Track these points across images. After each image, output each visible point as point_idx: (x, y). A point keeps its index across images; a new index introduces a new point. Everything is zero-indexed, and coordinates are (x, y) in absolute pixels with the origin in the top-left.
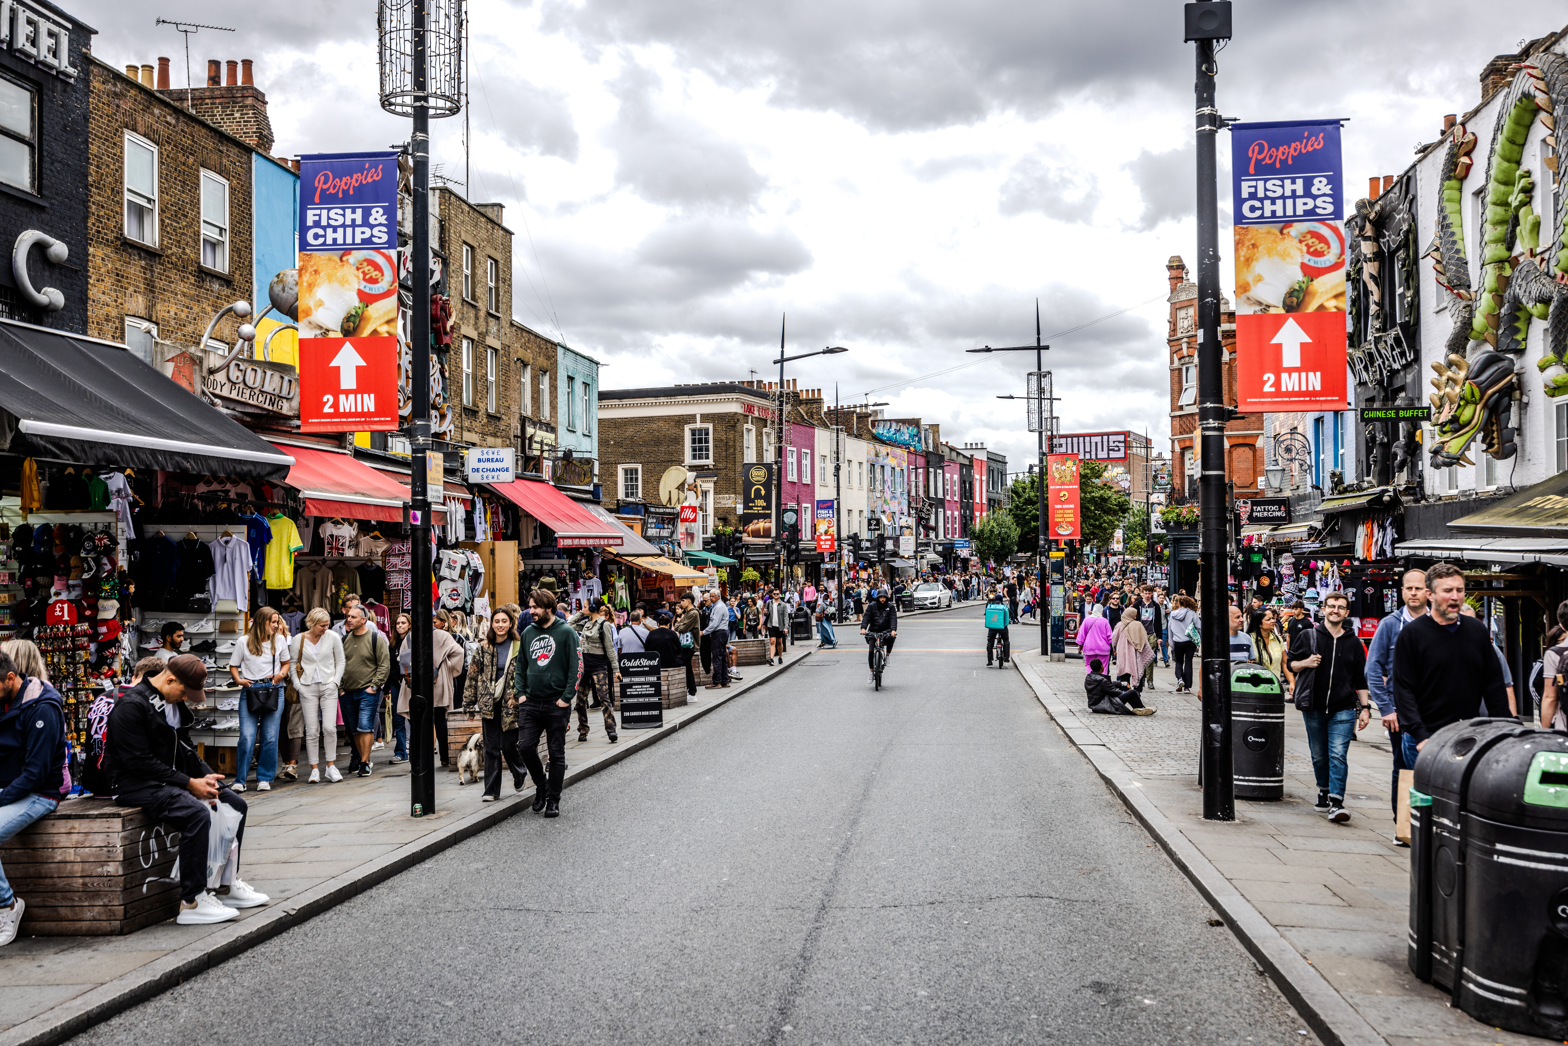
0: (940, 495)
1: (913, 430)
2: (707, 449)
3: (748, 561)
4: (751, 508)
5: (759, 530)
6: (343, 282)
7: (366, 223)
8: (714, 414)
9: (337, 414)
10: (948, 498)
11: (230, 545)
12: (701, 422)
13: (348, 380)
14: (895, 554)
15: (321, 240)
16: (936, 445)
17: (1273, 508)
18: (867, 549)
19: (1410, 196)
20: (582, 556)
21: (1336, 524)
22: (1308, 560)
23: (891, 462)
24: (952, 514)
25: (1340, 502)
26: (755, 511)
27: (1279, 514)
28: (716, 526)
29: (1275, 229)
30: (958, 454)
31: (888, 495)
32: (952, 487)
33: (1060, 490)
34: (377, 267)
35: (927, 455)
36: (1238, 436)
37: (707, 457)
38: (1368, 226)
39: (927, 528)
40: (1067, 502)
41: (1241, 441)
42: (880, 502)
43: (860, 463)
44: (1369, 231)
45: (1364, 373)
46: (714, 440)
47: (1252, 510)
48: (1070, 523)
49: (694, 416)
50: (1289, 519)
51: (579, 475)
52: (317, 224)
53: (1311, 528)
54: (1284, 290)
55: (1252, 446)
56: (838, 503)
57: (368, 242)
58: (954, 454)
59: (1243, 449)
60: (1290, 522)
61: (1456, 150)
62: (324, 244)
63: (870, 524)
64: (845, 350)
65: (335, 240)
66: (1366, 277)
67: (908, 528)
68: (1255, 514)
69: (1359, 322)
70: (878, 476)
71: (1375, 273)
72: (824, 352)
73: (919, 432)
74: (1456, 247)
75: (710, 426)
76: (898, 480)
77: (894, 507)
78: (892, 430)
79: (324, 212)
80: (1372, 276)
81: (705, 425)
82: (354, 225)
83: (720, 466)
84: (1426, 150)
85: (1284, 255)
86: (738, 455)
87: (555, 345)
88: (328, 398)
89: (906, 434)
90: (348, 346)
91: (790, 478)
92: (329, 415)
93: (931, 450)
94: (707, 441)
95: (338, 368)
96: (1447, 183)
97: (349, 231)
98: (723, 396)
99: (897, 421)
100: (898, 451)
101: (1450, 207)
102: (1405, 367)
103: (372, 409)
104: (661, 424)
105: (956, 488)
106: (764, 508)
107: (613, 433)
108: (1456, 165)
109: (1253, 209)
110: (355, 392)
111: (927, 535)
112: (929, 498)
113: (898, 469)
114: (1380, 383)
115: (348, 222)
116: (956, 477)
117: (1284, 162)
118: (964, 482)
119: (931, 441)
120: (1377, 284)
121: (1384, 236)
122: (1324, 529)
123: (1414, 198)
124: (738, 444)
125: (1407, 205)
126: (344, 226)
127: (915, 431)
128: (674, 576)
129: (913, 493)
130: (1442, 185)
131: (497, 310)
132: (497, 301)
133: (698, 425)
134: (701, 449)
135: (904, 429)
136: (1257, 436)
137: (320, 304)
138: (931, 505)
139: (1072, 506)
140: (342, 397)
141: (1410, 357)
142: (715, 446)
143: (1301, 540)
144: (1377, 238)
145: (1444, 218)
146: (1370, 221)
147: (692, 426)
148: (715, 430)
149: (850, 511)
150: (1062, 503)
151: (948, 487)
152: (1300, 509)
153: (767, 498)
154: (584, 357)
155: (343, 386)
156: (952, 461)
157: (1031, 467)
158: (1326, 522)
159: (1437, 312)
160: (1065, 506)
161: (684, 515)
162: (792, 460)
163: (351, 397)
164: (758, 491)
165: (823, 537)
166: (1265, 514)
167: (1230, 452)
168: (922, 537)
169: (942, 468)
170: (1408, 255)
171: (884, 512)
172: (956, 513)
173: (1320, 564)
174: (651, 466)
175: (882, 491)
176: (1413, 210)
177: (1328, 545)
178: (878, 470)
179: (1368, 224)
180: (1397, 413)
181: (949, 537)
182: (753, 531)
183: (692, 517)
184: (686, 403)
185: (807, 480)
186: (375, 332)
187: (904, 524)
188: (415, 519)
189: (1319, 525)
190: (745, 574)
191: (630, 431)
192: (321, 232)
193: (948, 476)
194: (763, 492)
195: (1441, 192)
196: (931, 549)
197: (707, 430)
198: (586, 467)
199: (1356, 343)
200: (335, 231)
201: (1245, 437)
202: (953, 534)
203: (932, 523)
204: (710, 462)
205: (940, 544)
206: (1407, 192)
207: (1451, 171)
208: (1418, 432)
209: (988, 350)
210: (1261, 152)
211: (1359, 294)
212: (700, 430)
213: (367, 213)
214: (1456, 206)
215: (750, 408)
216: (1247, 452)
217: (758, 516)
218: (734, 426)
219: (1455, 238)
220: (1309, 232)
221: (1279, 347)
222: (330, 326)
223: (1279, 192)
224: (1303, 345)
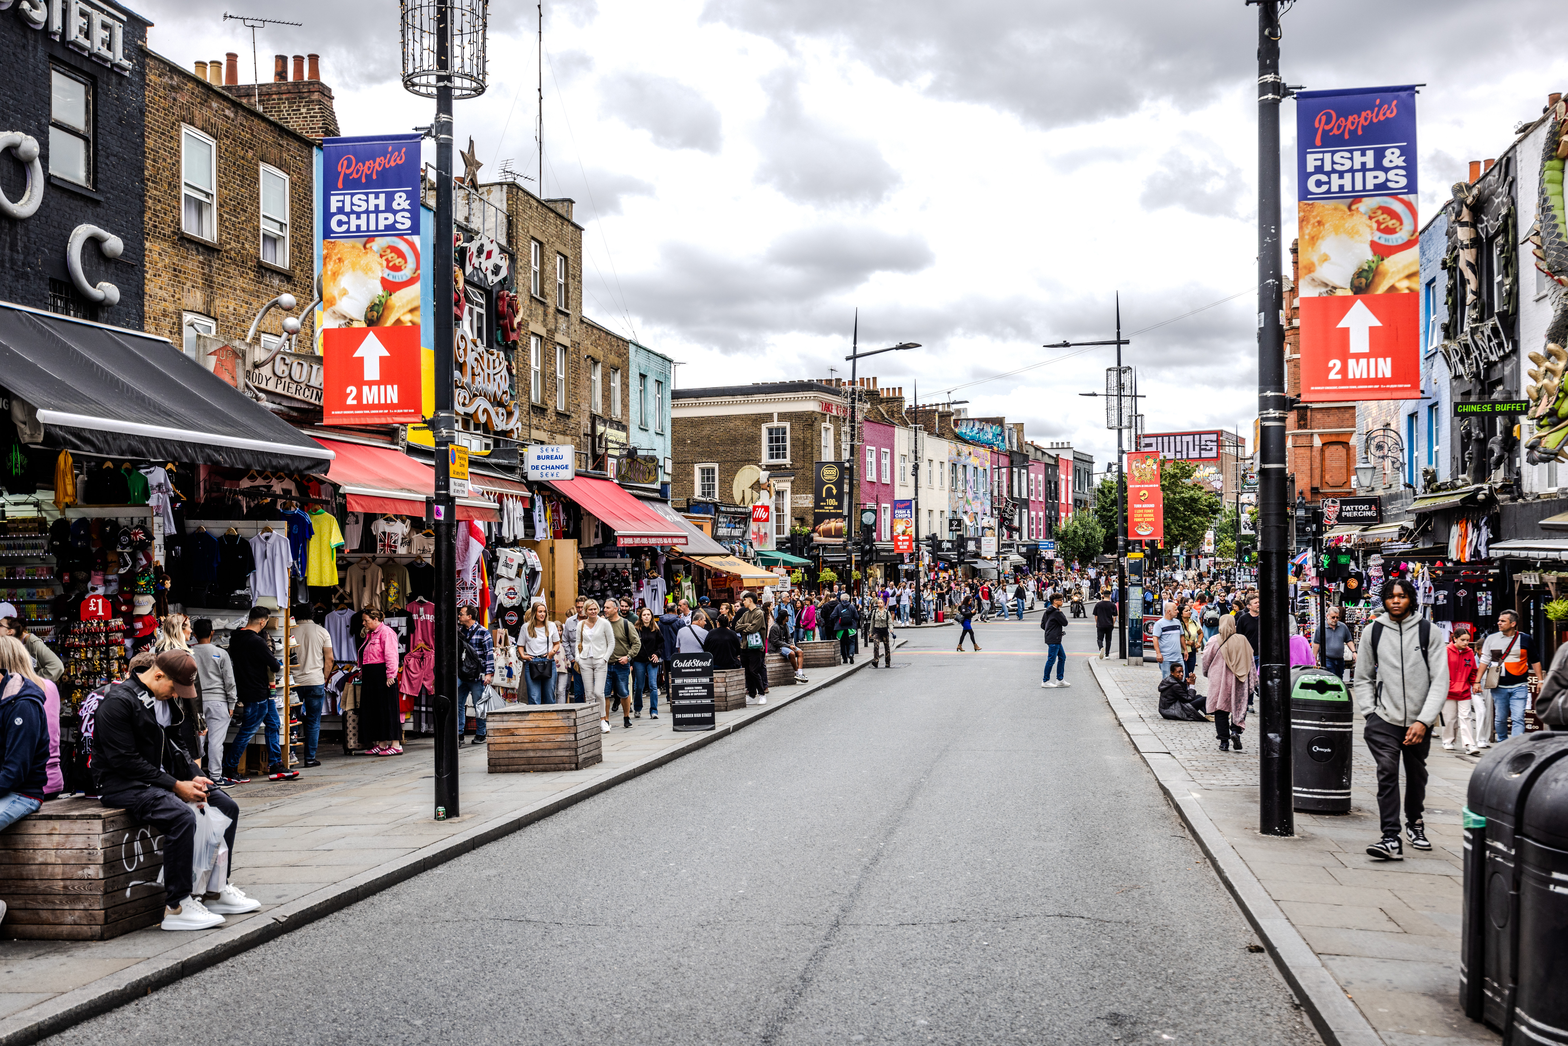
0: (1024, 496)
1: (997, 429)
2: (785, 449)
3: (825, 562)
4: (822, 507)
5: (830, 530)
6: (367, 270)
7: (389, 209)
8: (791, 413)
9: (360, 406)
10: (1032, 498)
11: (271, 541)
12: (779, 421)
13: (372, 371)
14: (977, 555)
15: (344, 227)
16: (1020, 445)
17: (1364, 508)
18: (949, 550)
19: (1510, 179)
20: (647, 555)
21: (1429, 523)
22: (1398, 561)
23: (973, 461)
24: (1037, 515)
25: (1432, 501)
26: (827, 510)
27: (1369, 514)
28: (793, 526)
29: (1342, 205)
30: (1044, 453)
31: (970, 495)
32: (1036, 487)
33: (1140, 489)
34: (401, 254)
35: (1010, 454)
36: (1331, 434)
37: (784, 457)
38: (1465, 211)
39: (1011, 529)
40: (1147, 501)
41: (1334, 439)
42: (961, 503)
43: (942, 463)
44: (1466, 216)
45: (1460, 366)
46: (792, 439)
47: (1341, 510)
48: (1151, 523)
49: (771, 415)
50: (1380, 519)
51: (644, 473)
52: (341, 210)
53: (1403, 528)
54: (1351, 270)
55: (1345, 444)
56: (917, 503)
57: (391, 228)
58: (1039, 454)
59: (1335, 447)
60: (1381, 522)
61: (1558, 128)
62: (348, 231)
63: (951, 525)
64: (918, 346)
65: (358, 227)
66: (1462, 264)
67: (990, 528)
68: (1344, 514)
69: (1455, 312)
70: (960, 475)
71: (1472, 261)
72: (897, 348)
73: (1003, 431)
74: (1557, 231)
75: (787, 425)
76: (981, 479)
77: (976, 507)
78: (976, 429)
79: (348, 198)
80: (1469, 264)
81: (782, 424)
82: (377, 211)
83: (798, 465)
84: (1526, 130)
85: (1352, 233)
86: (816, 455)
87: (627, 342)
88: (352, 390)
89: (990, 433)
90: (371, 335)
91: (869, 478)
92: (351, 407)
93: (1015, 449)
94: (784, 440)
95: (362, 359)
96: (1548, 163)
97: (372, 216)
98: (800, 395)
99: (981, 420)
100: (981, 450)
101: (1551, 189)
102: (1503, 359)
103: (395, 401)
104: (738, 423)
105: (1041, 488)
106: (835, 507)
107: (689, 432)
108: (1558, 144)
109: (1319, 184)
110: (378, 383)
111: (1010, 536)
112: (1012, 498)
113: (980, 469)
114: (1476, 375)
115: (372, 208)
116: (1041, 477)
117: (1353, 133)
118: (1050, 482)
119: (1015, 441)
120: (1474, 272)
121: (1482, 222)
122: (1416, 529)
123: (1514, 180)
124: (815, 443)
125: (1506, 187)
126: (367, 212)
127: (999, 430)
128: (743, 576)
129: (996, 493)
130: (1543, 166)
131: (567, 307)
132: (567, 298)
133: (775, 424)
134: (778, 449)
135: (987, 428)
136: (1351, 433)
137: (344, 293)
138: (1014, 506)
139: (1152, 506)
140: (365, 389)
141: (1508, 348)
142: (792, 445)
143: (1392, 541)
144: (1474, 223)
145: (1545, 200)
146: (1467, 206)
147: (770, 425)
148: (792, 429)
149: (930, 511)
150: (1142, 502)
151: (1033, 487)
152: (1392, 509)
153: (839, 497)
154: (657, 355)
155: (367, 377)
156: (1037, 460)
157: (1110, 465)
158: (1418, 522)
159: (1537, 301)
160: (1145, 506)
161: (756, 515)
162: (871, 459)
163: (375, 388)
164: (829, 490)
165: (901, 538)
166: (1355, 514)
167: (1322, 450)
168: (1005, 538)
169: (1027, 468)
170: (1507, 241)
171: (966, 512)
172: (1041, 514)
173: (1411, 565)
174: (727, 466)
175: (964, 491)
176: (1513, 193)
177: (1420, 546)
178: (960, 470)
179: (1464, 208)
180: (1493, 407)
181: (1033, 538)
182: (824, 531)
183: (764, 517)
184: (764, 402)
185: (886, 480)
186: (398, 321)
187: (986, 525)
188: (439, 514)
189: (1410, 525)
190: (822, 575)
191: (707, 430)
192: (344, 218)
193: (1032, 476)
194: (835, 491)
195: (1542, 173)
196: (1015, 550)
197: (784, 429)
198: (650, 465)
199: (1452, 335)
200: (358, 218)
201: (1338, 434)
202: (1038, 536)
203: (1016, 524)
204: (787, 461)
205: (1024, 546)
206: (1507, 174)
207: (1553, 150)
208: (1516, 427)
209: (1066, 345)
210: (1328, 122)
211: (1455, 283)
212: (777, 429)
213: (390, 198)
214: (1557, 188)
215: (827, 407)
216: (1340, 451)
217: (830, 516)
218: (812, 425)
219: (1556, 221)
220: (1380, 208)
221: (1346, 331)
222: (354, 315)
223: (1348, 165)
224: (1371, 329)
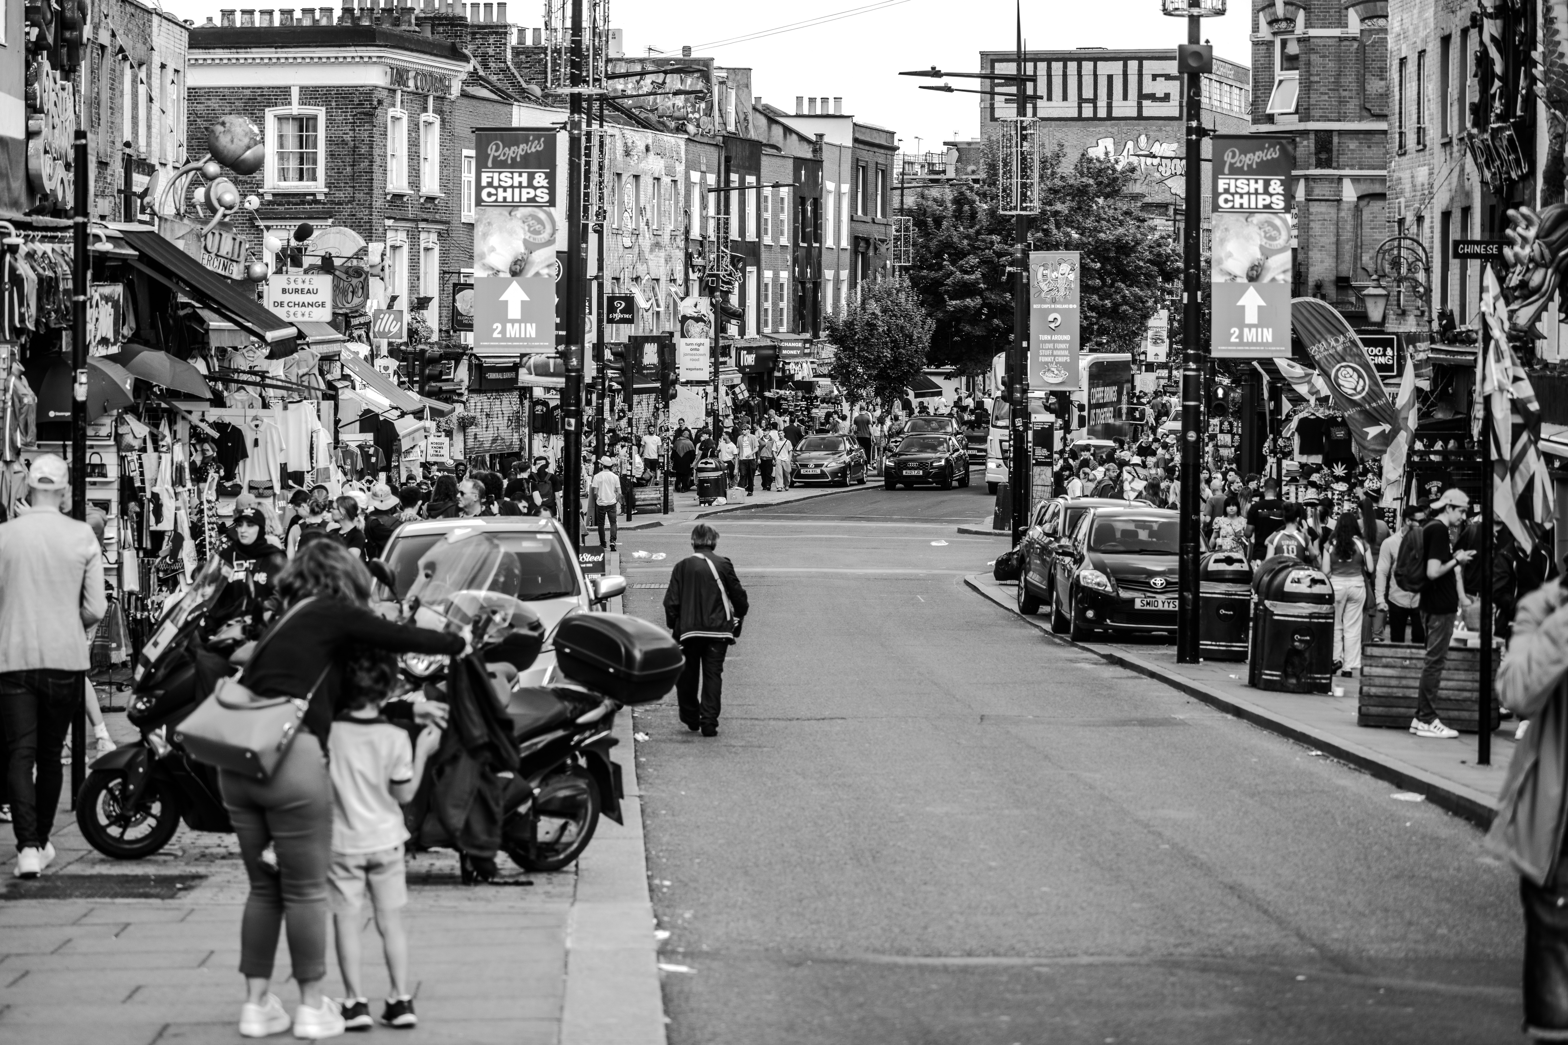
0: (751, 234)
1: (694, 84)
6: (511, 233)
7: (530, 185)
8: (327, 89)
9: (504, 338)
10: (768, 240)
12: (302, 103)
15: (493, 198)
23: (653, 165)
24: (776, 278)
25: (1448, 355)
29: (1242, 217)
30: (790, 131)
32: (776, 215)
34: (540, 222)
48: (1064, 366)
49: (285, 90)
50: (1397, 368)
52: (490, 185)
54: (1246, 265)
57: (532, 200)
58: (779, 132)
60: (1399, 374)
62: (495, 201)
65: (505, 198)
73: (707, 89)
75: (320, 111)
79: (496, 175)
81: (309, 110)
82: (520, 186)
85: (1248, 238)
88: (498, 326)
90: (515, 284)
92: (497, 340)
93: (733, 127)
95: (506, 302)
97: (517, 191)
99: (656, 63)
100: (668, 140)
102: (1522, 179)
103: (535, 336)
105: (786, 217)
109: (1226, 201)
110: (519, 321)
115: (516, 184)
116: (785, 191)
118: (803, 202)
119: (732, 108)
126: (512, 187)
127: (698, 86)
135: (672, 82)
137: (493, 249)
140: (509, 326)
141: (1527, 170)
151: (768, 215)
155: (510, 317)
163: (516, 325)
169: (756, 172)
172: (784, 275)
186: (537, 273)
188: (569, 424)
192: (493, 191)
193: (768, 189)
200: (505, 191)
213: (531, 177)
220: (1267, 221)
221: (1243, 308)
222: (500, 268)
223: (1246, 190)
224: (1260, 307)
